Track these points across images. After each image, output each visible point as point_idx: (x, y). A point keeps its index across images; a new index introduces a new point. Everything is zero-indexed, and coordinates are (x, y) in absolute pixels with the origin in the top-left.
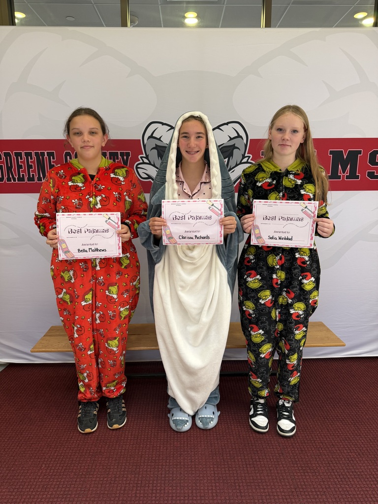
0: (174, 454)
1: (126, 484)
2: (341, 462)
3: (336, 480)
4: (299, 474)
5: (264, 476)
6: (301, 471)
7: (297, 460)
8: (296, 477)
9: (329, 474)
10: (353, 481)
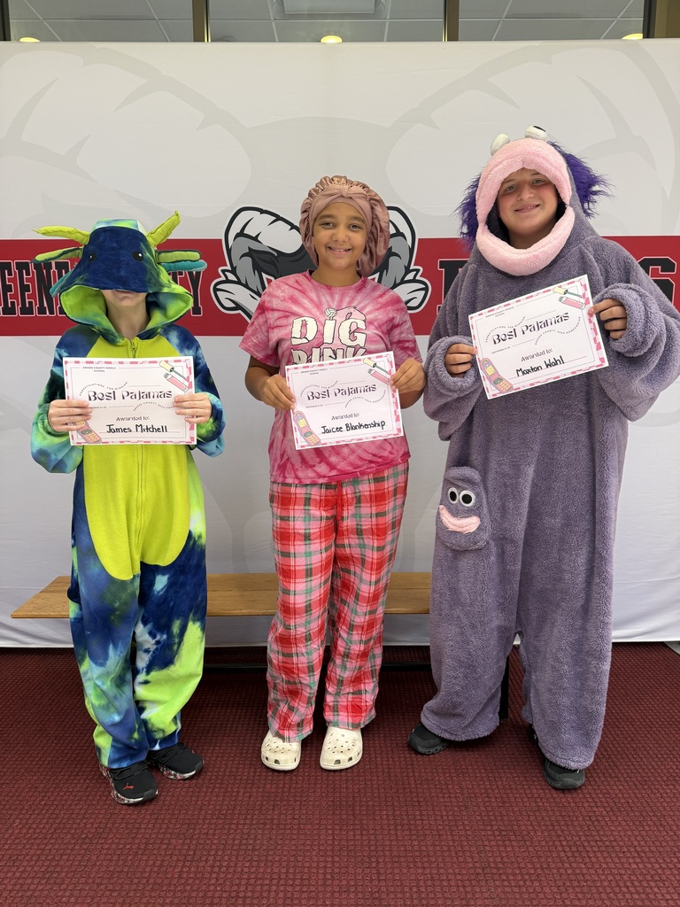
0: (262, 805)
1: (166, 855)
2: (576, 823)
3: (562, 854)
4: (493, 843)
5: (426, 846)
6: (499, 838)
7: (492, 818)
8: (488, 848)
9: (551, 843)
10: (595, 856)
